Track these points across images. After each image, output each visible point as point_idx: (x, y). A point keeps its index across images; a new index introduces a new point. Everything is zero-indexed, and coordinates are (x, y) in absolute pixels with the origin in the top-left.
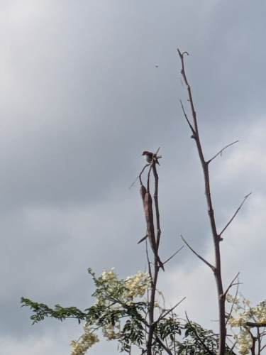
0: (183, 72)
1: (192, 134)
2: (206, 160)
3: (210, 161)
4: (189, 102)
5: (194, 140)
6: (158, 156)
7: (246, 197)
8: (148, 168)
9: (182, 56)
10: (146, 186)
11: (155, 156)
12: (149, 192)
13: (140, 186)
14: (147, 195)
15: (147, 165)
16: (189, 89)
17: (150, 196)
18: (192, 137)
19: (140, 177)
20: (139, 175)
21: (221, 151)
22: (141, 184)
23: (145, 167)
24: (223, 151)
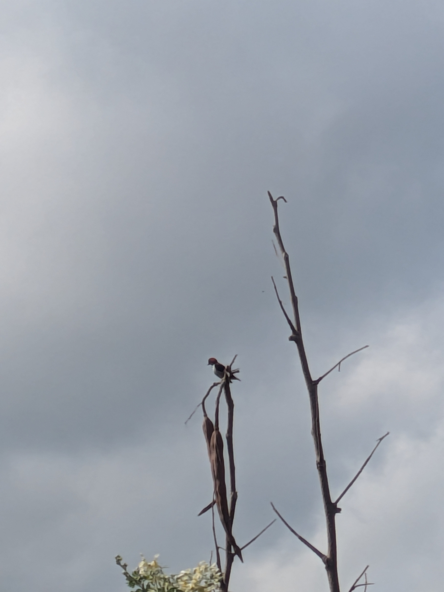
0: (276, 230)
1: (290, 333)
2: (314, 378)
3: (320, 379)
4: (287, 281)
5: (294, 344)
6: (233, 368)
7: (381, 439)
8: (217, 389)
9: (275, 204)
10: (213, 420)
11: (229, 369)
12: (217, 429)
13: (203, 420)
14: (214, 433)
15: (215, 385)
16: (287, 259)
17: (219, 437)
18: (291, 339)
19: (203, 403)
20: (201, 401)
21: (339, 363)
22: (205, 415)
23: (212, 387)
24: (342, 363)
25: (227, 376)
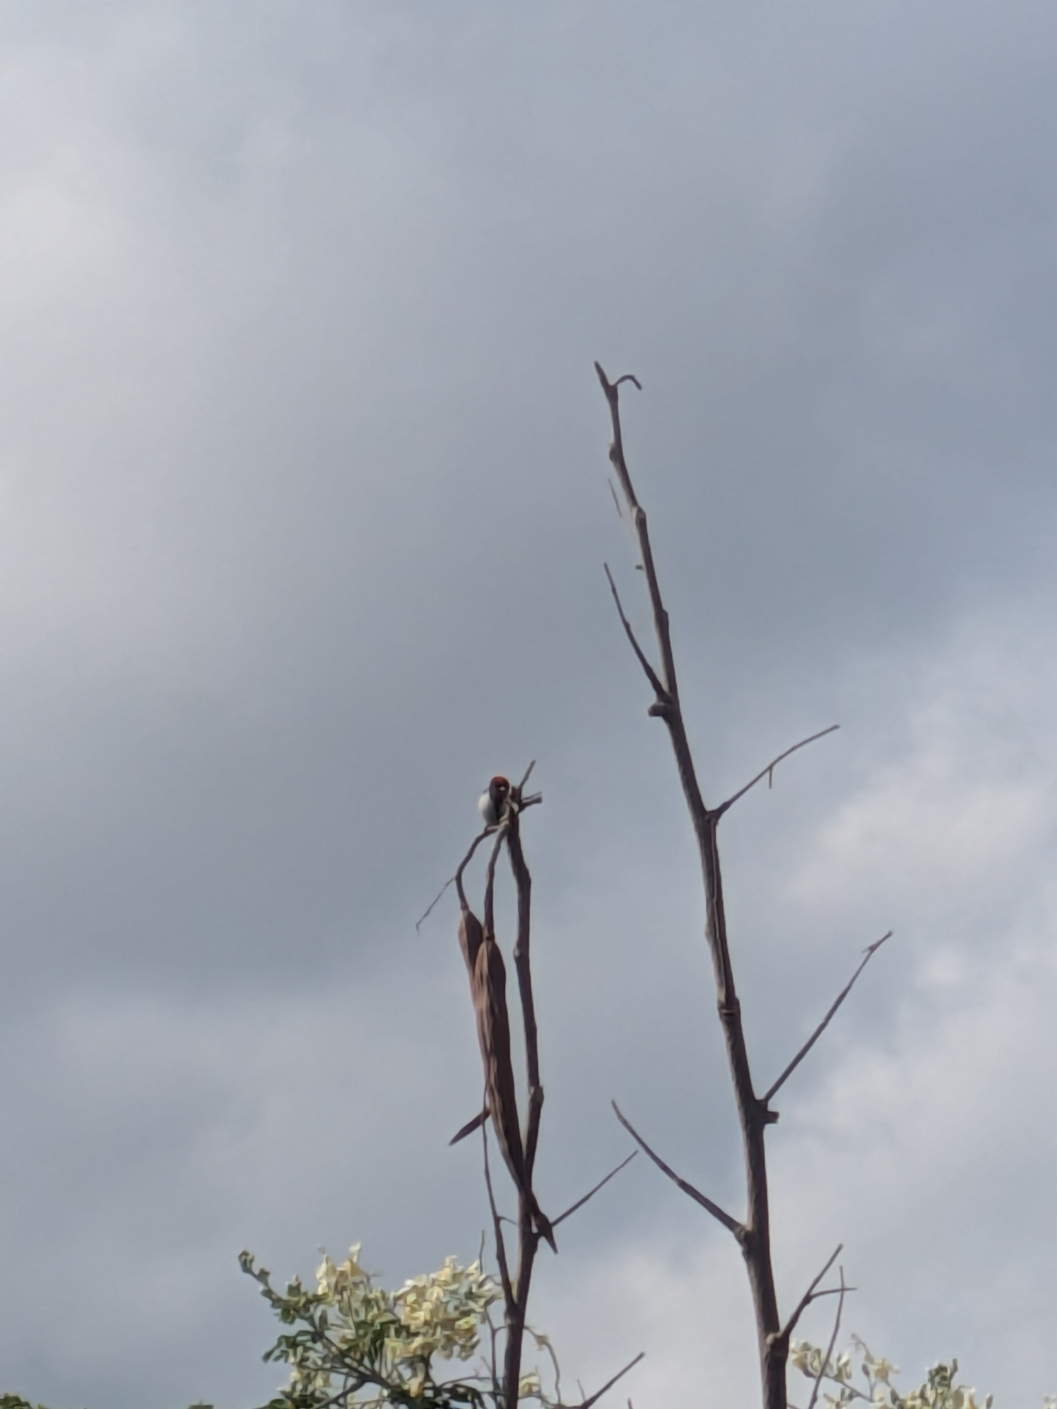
0: (617, 454)
1: (652, 698)
2: (711, 804)
3: (725, 806)
4: (643, 575)
5: (660, 724)
6: (526, 793)
7: (872, 949)
8: (490, 842)
9: (612, 393)
10: (481, 917)
11: (517, 794)
12: (491, 937)
13: (459, 918)
14: (483, 949)
15: (487, 833)
16: (642, 523)
17: (495, 958)
18: (655, 712)
19: (459, 878)
20: (454, 873)
21: (770, 768)
22: (465, 907)
23: (479, 840)
24: (775, 768)
25: (512, 810)
